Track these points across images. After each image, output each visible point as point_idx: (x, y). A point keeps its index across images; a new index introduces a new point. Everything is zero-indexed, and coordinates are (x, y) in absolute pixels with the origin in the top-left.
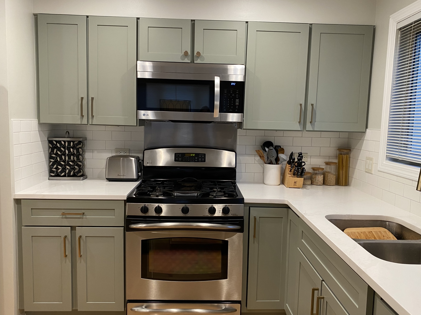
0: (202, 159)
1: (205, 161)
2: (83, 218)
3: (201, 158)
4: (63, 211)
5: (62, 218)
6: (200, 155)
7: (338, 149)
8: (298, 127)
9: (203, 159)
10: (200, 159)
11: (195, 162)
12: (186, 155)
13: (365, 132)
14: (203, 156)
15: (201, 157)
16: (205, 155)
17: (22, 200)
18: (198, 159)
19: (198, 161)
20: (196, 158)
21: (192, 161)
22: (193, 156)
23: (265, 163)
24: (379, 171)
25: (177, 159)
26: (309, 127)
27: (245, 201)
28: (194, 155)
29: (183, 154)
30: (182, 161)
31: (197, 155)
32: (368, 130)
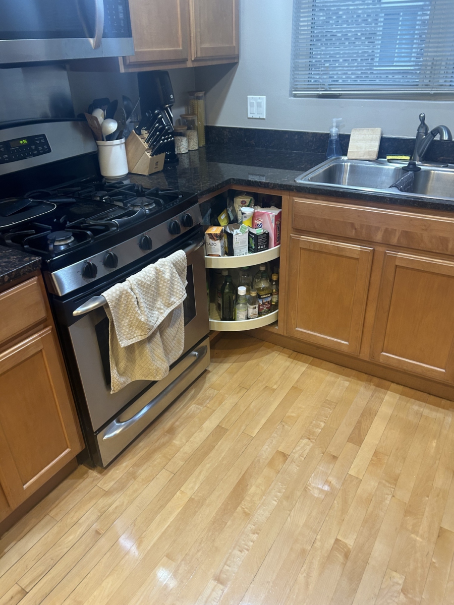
0: (43, 147)
1: (50, 151)
3: (42, 144)
6: (38, 140)
9: (46, 147)
10: (40, 148)
11: (35, 155)
12: (11, 144)
14: (43, 141)
15: (40, 142)
16: (44, 135)
18: (37, 149)
19: (39, 154)
20: (33, 147)
21: (29, 156)
22: (25, 145)
28: (25, 142)
30: (10, 160)
31: (31, 139)
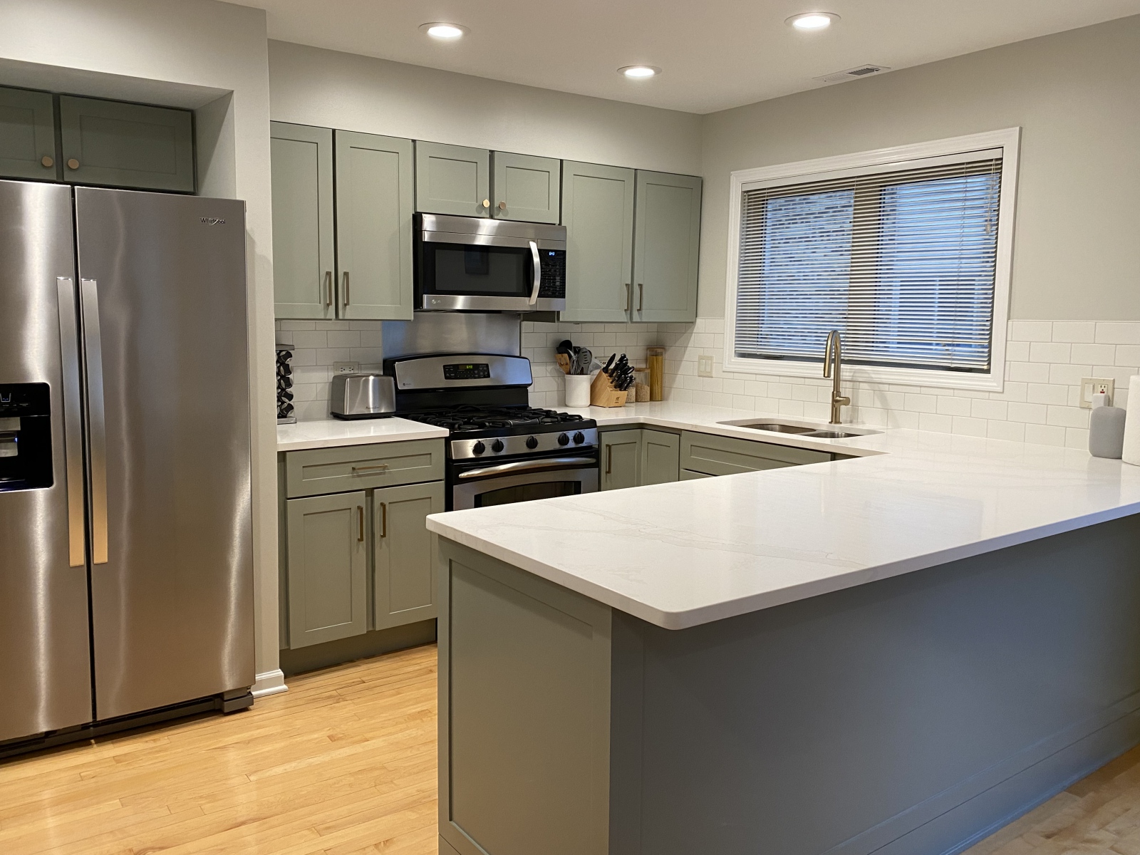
0: (484, 373)
1: (489, 376)
2: (384, 473)
3: (484, 371)
4: (353, 465)
5: (353, 477)
6: (481, 367)
7: (647, 349)
8: (624, 318)
9: (486, 373)
10: (482, 373)
11: (475, 378)
12: (460, 367)
13: (693, 323)
14: (485, 368)
15: (483, 369)
16: (487, 365)
17: (287, 453)
18: (478, 374)
19: (479, 377)
20: (476, 372)
21: (471, 377)
22: (469, 369)
23: (569, 373)
24: (724, 372)
25: (448, 375)
26: (636, 317)
27: (598, 425)
28: (471, 367)
29: (455, 366)
30: (456, 378)
31: (476, 366)
32: (699, 321)
